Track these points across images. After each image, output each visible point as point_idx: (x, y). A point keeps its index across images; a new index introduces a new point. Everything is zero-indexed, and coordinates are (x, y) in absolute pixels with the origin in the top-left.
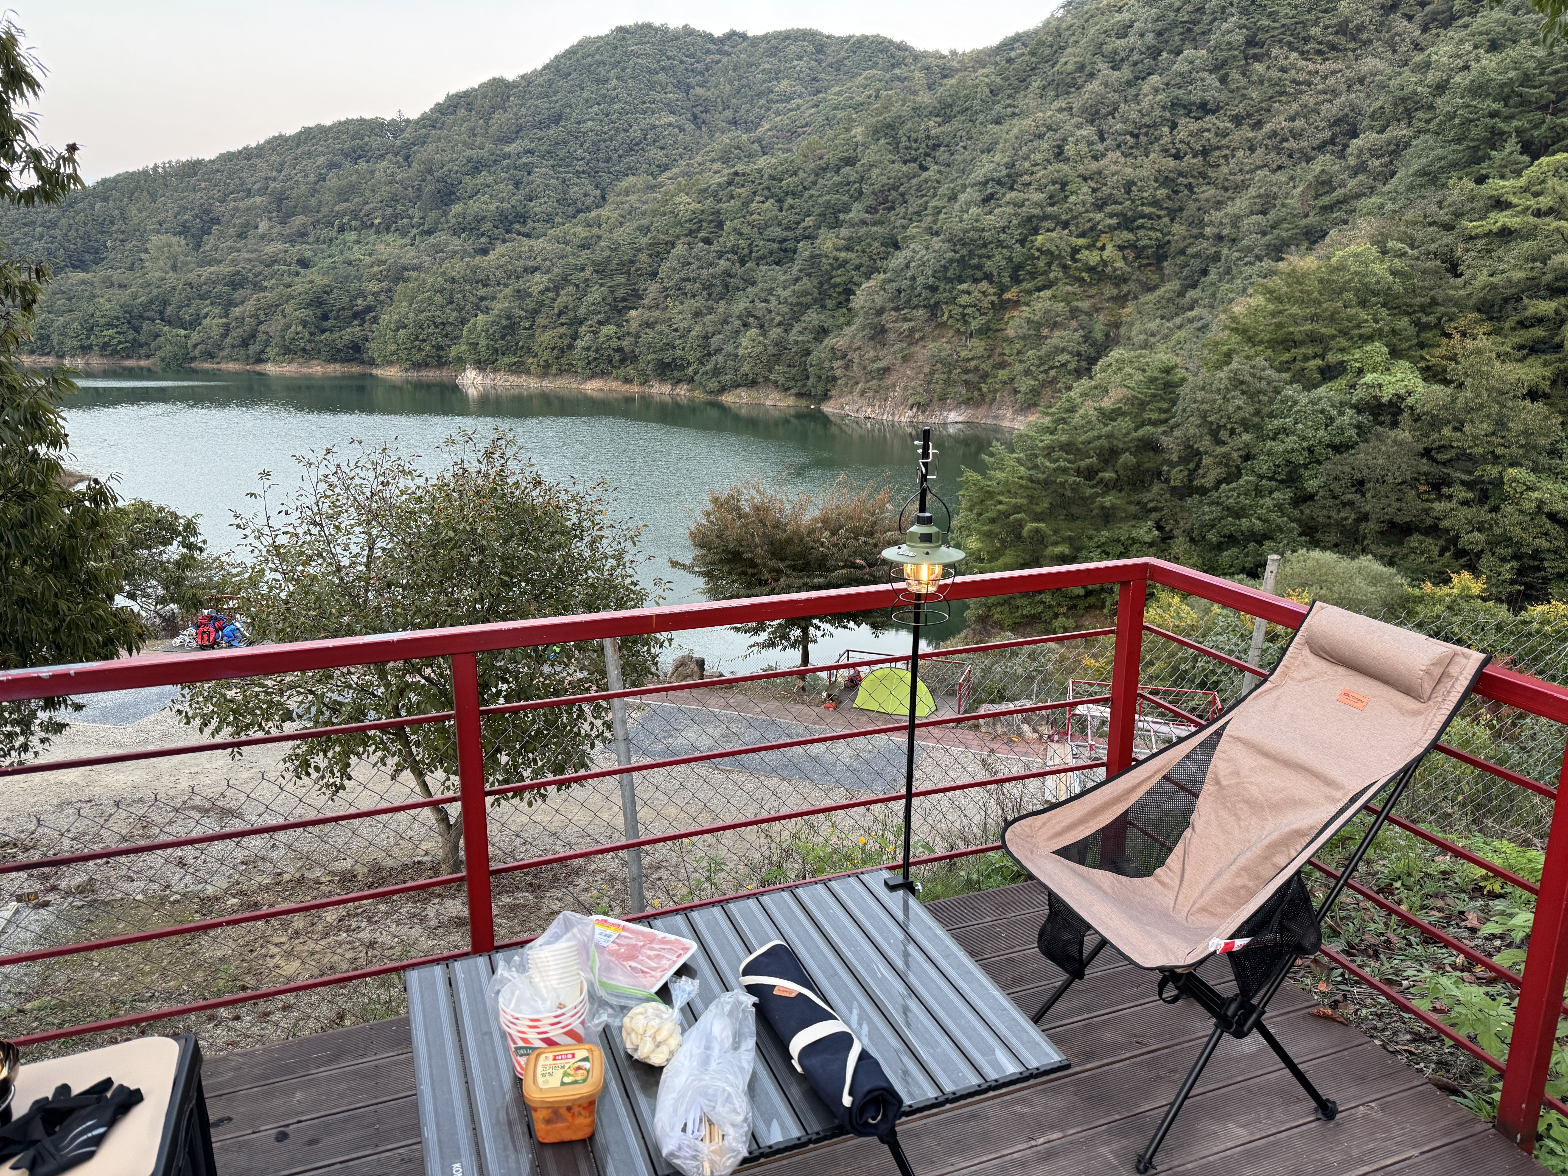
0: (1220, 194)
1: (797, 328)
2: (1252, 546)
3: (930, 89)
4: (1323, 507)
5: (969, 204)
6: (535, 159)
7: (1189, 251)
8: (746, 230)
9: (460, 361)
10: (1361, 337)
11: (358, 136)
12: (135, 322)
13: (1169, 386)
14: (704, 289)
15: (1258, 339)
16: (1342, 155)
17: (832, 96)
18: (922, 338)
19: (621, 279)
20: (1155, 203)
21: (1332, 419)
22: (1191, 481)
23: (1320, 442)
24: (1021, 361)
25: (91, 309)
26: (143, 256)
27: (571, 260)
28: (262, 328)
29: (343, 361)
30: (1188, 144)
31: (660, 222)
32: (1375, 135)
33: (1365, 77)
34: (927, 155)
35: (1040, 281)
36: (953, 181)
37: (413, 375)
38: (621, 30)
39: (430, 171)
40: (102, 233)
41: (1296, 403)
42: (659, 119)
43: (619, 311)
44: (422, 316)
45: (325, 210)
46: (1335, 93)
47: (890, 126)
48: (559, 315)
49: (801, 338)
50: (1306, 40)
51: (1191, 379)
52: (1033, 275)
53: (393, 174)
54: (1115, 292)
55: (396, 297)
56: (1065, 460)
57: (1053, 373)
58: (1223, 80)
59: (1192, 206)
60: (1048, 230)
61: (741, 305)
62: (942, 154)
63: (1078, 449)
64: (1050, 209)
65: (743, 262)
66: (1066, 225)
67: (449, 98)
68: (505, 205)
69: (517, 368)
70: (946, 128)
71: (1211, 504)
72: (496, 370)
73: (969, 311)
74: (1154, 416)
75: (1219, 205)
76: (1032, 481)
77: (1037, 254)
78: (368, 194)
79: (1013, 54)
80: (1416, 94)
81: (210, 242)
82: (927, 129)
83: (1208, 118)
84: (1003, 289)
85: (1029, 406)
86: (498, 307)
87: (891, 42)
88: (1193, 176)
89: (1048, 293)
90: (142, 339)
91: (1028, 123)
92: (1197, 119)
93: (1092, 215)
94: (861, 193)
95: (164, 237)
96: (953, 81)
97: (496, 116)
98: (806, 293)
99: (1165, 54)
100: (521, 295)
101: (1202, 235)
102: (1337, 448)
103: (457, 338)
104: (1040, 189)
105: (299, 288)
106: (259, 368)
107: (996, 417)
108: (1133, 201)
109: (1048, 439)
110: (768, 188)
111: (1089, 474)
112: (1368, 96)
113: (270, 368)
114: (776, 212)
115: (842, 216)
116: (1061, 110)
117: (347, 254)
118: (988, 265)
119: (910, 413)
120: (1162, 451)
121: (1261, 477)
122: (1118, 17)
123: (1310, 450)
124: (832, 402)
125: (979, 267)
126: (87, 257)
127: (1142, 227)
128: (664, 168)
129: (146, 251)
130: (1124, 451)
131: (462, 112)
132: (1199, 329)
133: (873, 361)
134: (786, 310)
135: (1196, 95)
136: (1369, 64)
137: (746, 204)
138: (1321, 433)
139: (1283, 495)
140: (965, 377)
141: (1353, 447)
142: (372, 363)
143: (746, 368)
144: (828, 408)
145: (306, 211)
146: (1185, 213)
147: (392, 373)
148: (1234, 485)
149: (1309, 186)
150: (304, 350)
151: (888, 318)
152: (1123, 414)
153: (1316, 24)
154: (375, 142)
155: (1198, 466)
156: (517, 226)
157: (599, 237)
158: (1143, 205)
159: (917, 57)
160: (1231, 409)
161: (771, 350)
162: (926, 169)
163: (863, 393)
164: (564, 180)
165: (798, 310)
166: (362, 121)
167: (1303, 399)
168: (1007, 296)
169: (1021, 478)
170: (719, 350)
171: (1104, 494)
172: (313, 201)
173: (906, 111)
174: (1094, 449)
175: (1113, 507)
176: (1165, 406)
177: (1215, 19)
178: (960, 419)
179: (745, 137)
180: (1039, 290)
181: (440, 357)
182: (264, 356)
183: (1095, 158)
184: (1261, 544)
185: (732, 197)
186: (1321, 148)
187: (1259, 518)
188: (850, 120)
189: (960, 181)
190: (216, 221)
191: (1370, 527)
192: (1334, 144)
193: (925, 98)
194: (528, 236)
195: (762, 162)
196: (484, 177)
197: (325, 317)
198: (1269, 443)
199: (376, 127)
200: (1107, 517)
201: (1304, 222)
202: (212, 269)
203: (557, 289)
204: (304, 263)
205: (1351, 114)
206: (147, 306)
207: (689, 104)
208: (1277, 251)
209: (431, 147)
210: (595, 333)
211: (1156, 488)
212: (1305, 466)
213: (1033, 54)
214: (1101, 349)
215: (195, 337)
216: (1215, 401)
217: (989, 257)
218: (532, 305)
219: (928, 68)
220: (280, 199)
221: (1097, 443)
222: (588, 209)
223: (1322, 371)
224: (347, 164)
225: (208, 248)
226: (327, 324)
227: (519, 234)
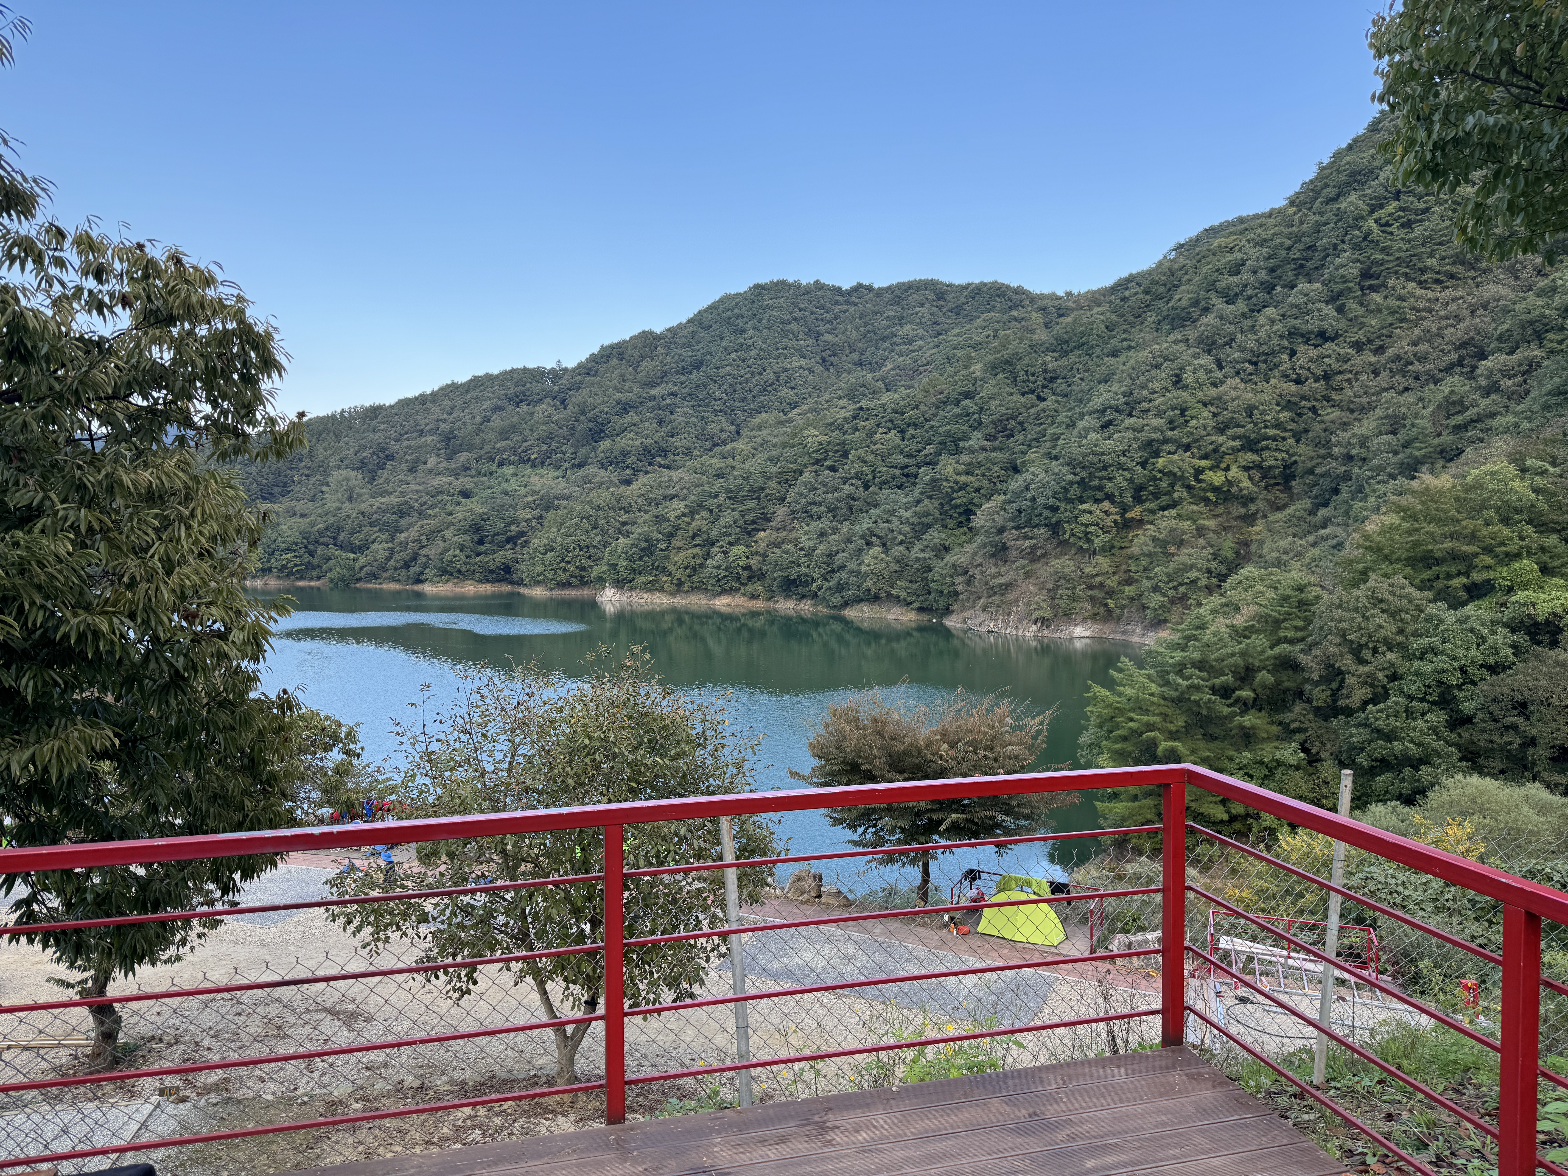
0: (1346, 416)
1: (918, 545)
2: (1407, 771)
3: (1047, 327)
4: (1483, 731)
5: (1087, 430)
6: (676, 400)
7: (1318, 471)
8: (870, 458)
9: (601, 581)
10: (1507, 554)
11: (519, 383)
12: (311, 547)
13: (1302, 604)
14: (830, 511)
15: (1395, 557)
16: (1471, 375)
17: (952, 337)
18: (1044, 556)
19: (752, 504)
20: (1278, 425)
21: (1484, 639)
22: (1335, 701)
23: (1473, 662)
24: (1148, 578)
25: (275, 535)
26: (324, 488)
27: (707, 488)
28: (424, 551)
29: (493, 581)
30: (1309, 369)
31: (789, 453)
32: (1504, 356)
33: (1488, 303)
34: (1044, 387)
35: (1164, 500)
36: (1069, 410)
37: (558, 593)
38: (757, 287)
39: (583, 413)
40: (291, 469)
41: (1441, 621)
42: (790, 363)
43: (749, 533)
44: (569, 540)
45: (487, 447)
46: (1458, 318)
47: (1007, 362)
48: (693, 537)
49: (922, 555)
50: (1423, 271)
51: (1326, 597)
52: (1156, 496)
53: (550, 416)
54: (1243, 511)
55: (546, 524)
56: (1198, 677)
57: (1182, 589)
58: (1340, 310)
59: (1317, 427)
60: (1170, 453)
61: (865, 524)
62: (1060, 385)
63: (1212, 667)
64: (1170, 434)
65: (866, 487)
66: (1187, 448)
67: (603, 348)
68: (649, 441)
69: (651, 587)
70: (1064, 362)
71: (1358, 726)
72: (631, 589)
73: (1091, 529)
74: (1290, 634)
75: (1345, 426)
76: (1165, 699)
77: (1159, 475)
78: (527, 432)
79: (1127, 293)
80: (1544, 316)
81: (384, 474)
82: (1045, 364)
83: (1327, 345)
84: (1124, 509)
85: (1158, 623)
86: (637, 531)
87: (1008, 287)
88: (1316, 400)
89: (1173, 512)
90: (316, 561)
91: (1144, 355)
92: (1316, 346)
93: (1214, 438)
94: (980, 423)
95: (344, 473)
96: (1069, 320)
97: (644, 364)
98: (928, 514)
99: (1279, 288)
100: (659, 520)
101: (1330, 455)
102: (1493, 669)
103: (599, 559)
104: (1159, 415)
105: (460, 516)
106: (418, 588)
107: (1125, 632)
108: (1256, 424)
109: (1178, 655)
110: (891, 421)
111: (1225, 692)
112: (1494, 320)
113: (428, 588)
114: (898, 441)
115: (961, 444)
116: (1176, 342)
117: (505, 486)
118: (1109, 486)
119: (1034, 628)
120: (1303, 670)
121: (1411, 698)
122: (1229, 257)
123: (1463, 670)
124: (954, 617)
125: (1100, 488)
126: (276, 490)
127: (1267, 448)
128: (794, 405)
129: (327, 484)
130: (1260, 669)
131: (614, 361)
132: (1334, 547)
133: (994, 577)
134: (908, 529)
135: (1313, 325)
136: (1490, 290)
137: (870, 434)
138: (1473, 652)
139: (1438, 717)
140: (1090, 593)
141: (1510, 668)
142: (520, 583)
143: (868, 584)
144: (951, 622)
145: (470, 448)
146: (1310, 434)
147: (538, 592)
148: (1382, 706)
149: (1439, 407)
150: (459, 571)
151: (1009, 536)
152: (1258, 632)
153: (1432, 255)
154: (536, 388)
155: (1341, 686)
156: (659, 459)
157: (733, 468)
158: (1266, 427)
159: (1033, 299)
160: (1372, 628)
161: (894, 567)
162: (1044, 400)
163: (984, 609)
164: (703, 418)
165: (921, 529)
166: (525, 370)
167: (1450, 617)
168: (1129, 515)
169: (1152, 695)
170: (842, 567)
171: (1242, 713)
172: (477, 440)
173: (1023, 348)
174: (1229, 666)
175: (1253, 727)
176: (1301, 623)
177: (1328, 255)
178: (1087, 634)
179: (869, 376)
180: (1163, 509)
181: (582, 577)
182: (423, 577)
183: (1215, 385)
184: (1417, 770)
185: (857, 429)
186: (1449, 369)
187: (1412, 741)
188: (970, 358)
189: (1077, 410)
190: (390, 457)
191: (1540, 753)
192: (1462, 366)
193: (1042, 336)
194: (668, 467)
195: (885, 398)
196: (632, 417)
197: (481, 542)
198: (1416, 664)
199: (537, 374)
200: (1248, 738)
201: (1436, 441)
202: (383, 500)
203: (693, 513)
204: (466, 494)
205: (1477, 337)
206: (321, 533)
207: (818, 349)
208: (1410, 469)
209: (585, 392)
210: (725, 553)
211: (1298, 708)
212: (1459, 687)
213: (1147, 292)
214: (1233, 567)
215: (362, 560)
216: (1353, 619)
217: (1110, 479)
218: (669, 529)
219: (1044, 309)
220: (448, 438)
221: (1231, 661)
222: (724, 443)
223: (1468, 588)
224: (510, 407)
225: (381, 481)
226: (482, 548)
227: (660, 466)
